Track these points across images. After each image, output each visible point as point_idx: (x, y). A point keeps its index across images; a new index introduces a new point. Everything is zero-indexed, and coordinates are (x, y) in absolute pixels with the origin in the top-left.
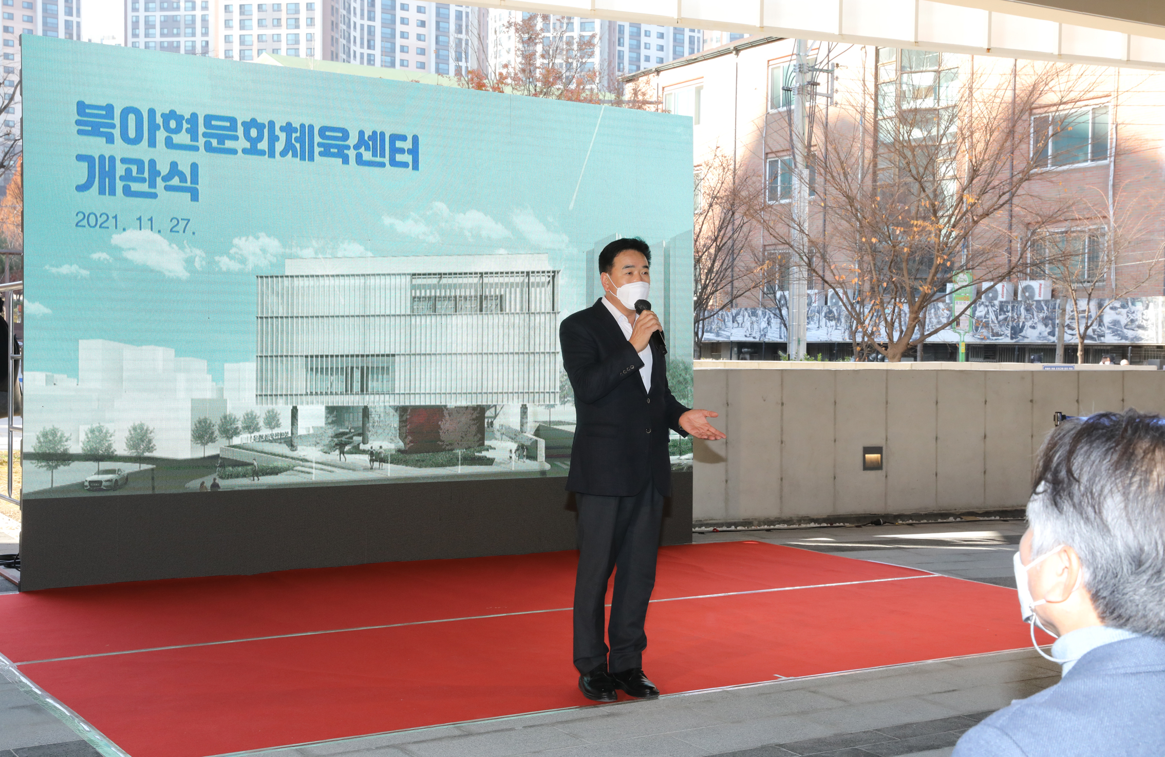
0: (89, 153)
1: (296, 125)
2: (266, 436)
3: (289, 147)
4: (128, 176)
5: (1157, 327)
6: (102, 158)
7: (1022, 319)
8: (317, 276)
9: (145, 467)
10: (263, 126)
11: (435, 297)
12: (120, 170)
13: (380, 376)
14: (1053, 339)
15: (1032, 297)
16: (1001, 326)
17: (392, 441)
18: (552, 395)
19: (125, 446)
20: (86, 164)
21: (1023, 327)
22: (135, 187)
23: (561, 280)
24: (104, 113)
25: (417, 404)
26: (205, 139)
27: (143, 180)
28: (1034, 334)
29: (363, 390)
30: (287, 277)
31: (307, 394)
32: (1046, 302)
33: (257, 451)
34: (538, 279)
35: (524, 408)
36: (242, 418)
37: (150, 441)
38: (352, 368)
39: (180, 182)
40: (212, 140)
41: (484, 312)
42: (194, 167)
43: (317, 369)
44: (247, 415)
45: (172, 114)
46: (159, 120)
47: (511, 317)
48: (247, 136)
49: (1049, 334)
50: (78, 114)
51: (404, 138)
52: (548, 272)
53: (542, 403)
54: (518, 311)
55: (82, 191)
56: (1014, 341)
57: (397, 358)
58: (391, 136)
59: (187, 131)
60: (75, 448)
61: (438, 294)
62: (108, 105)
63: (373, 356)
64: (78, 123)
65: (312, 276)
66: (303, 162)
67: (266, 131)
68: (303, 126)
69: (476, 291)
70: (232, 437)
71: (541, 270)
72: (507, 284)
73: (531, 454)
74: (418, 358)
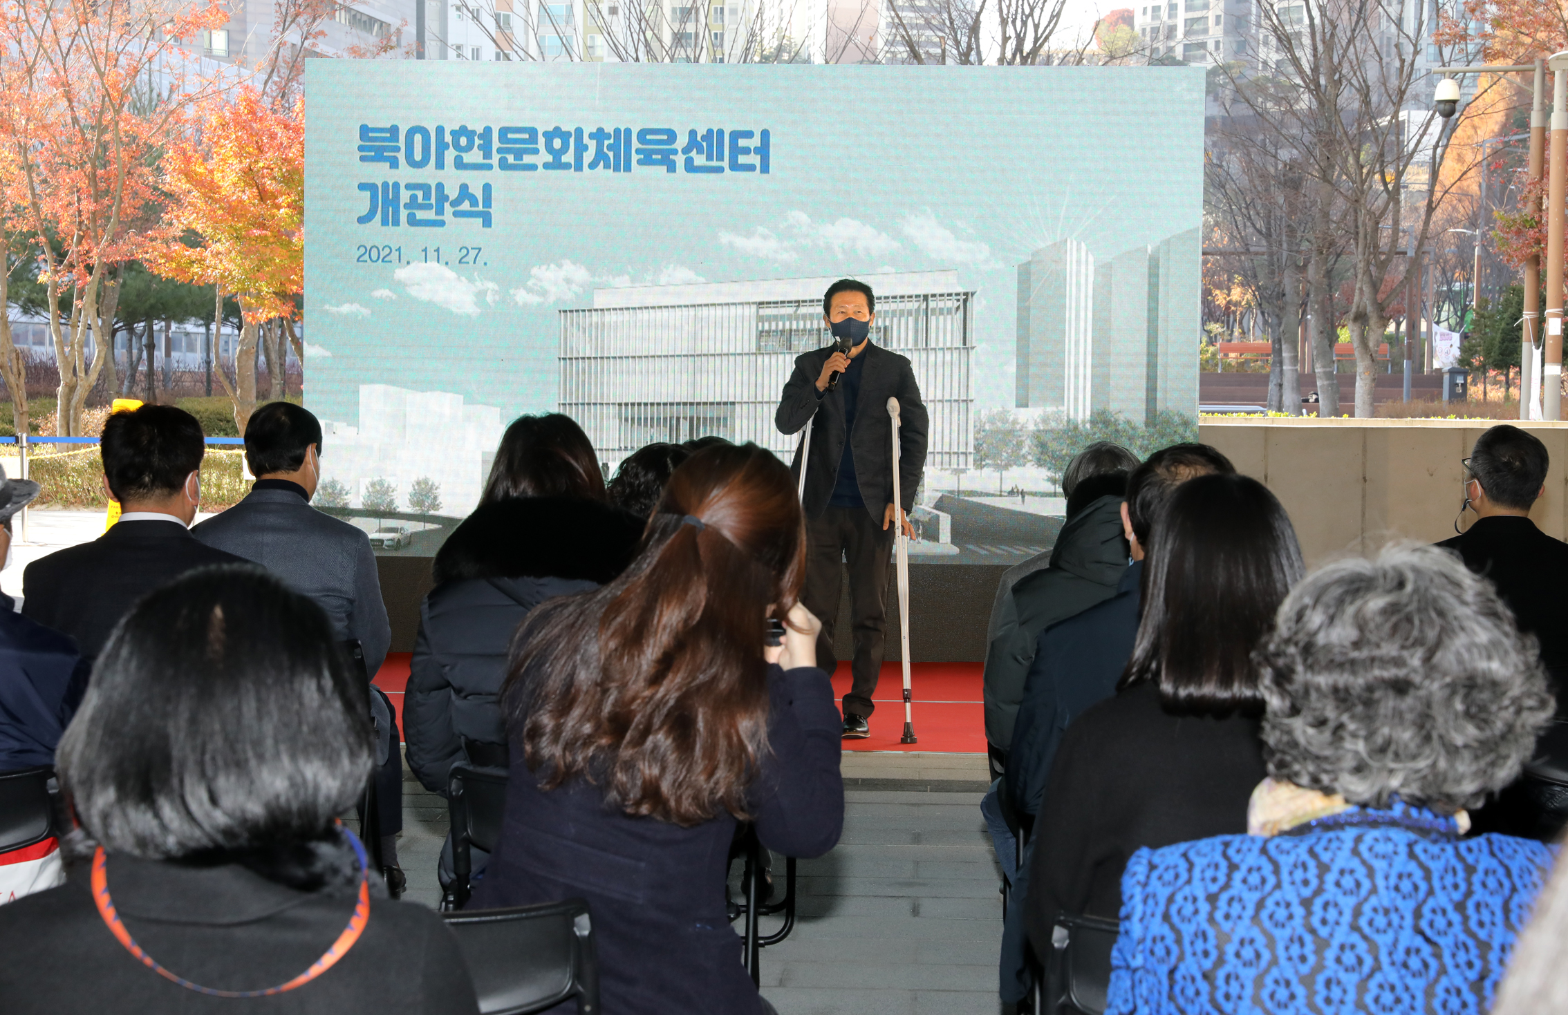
0: (371, 181)
1: (609, 129)
3: (600, 157)
4: (413, 204)
6: (385, 185)
8: (635, 308)
9: (430, 526)
10: (569, 134)
11: (791, 330)
12: (405, 196)
18: (962, 458)
19: (408, 503)
20: (368, 194)
22: (420, 215)
23: (976, 306)
24: (388, 135)
26: (500, 156)
27: (429, 207)
30: (596, 310)
31: (620, 449)
34: (941, 304)
37: (435, 498)
38: (678, 419)
39: (471, 206)
40: (507, 156)
42: (487, 188)
43: (633, 419)
45: (463, 131)
46: (448, 138)
48: (549, 147)
50: (361, 139)
51: (749, 134)
52: (958, 294)
54: (910, 346)
55: (364, 223)
57: (738, 407)
58: (731, 133)
59: (480, 147)
60: (356, 502)
61: (794, 327)
62: (392, 126)
63: (705, 404)
65: (628, 309)
66: (617, 174)
67: (572, 140)
68: (617, 131)
71: (945, 291)
72: (894, 312)
73: (931, 533)
74: (766, 406)
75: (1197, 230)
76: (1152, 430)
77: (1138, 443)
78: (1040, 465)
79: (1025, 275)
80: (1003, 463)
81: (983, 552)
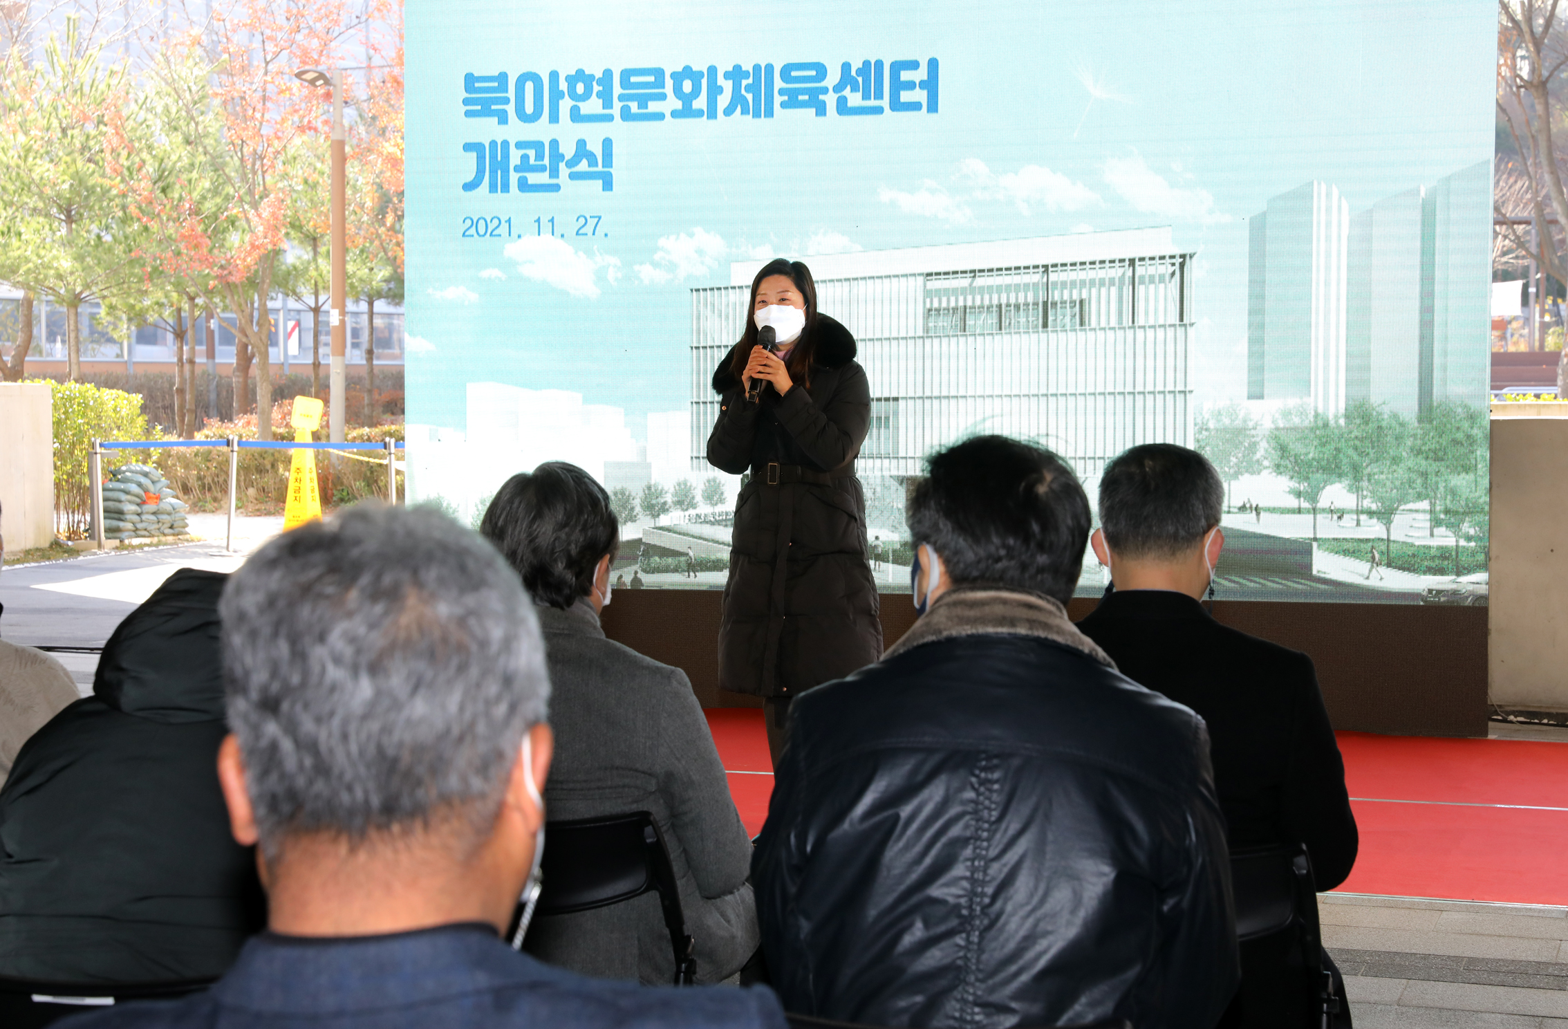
1: (747, 67)
2: (706, 515)
3: (737, 100)
4: (524, 166)
6: (493, 144)
10: (701, 74)
11: (965, 307)
12: (515, 157)
17: (894, 528)
20: (474, 154)
22: (533, 178)
23: (1195, 270)
24: (496, 84)
26: (621, 104)
27: (542, 169)
30: (734, 288)
33: (693, 536)
34: (1151, 270)
36: (672, 490)
39: (589, 166)
40: (630, 104)
41: (1050, 329)
42: (607, 144)
44: (679, 484)
45: (580, 76)
46: (563, 86)
47: (1101, 334)
48: (678, 91)
50: (466, 90)
51: (914, 65)
52: (1172, 257)
54: (1113, 323)
55: (470, 190)
57: (902, 403)
58: (892, 65)
59: (599, 95)
61: (969, 303)
62: (500, 74)
66: (757, 120)
67: (704, 82)
69: (1036, 295)
70: (659, 515)
71: (1157, 254)
72: (1092, 282)
74: (936, 402)
75: (1488, 162)
76: (1428, 426)
77: (1409, 443)
78: (1281, 473)
79: (1258, 228)
80: (1232, 471)
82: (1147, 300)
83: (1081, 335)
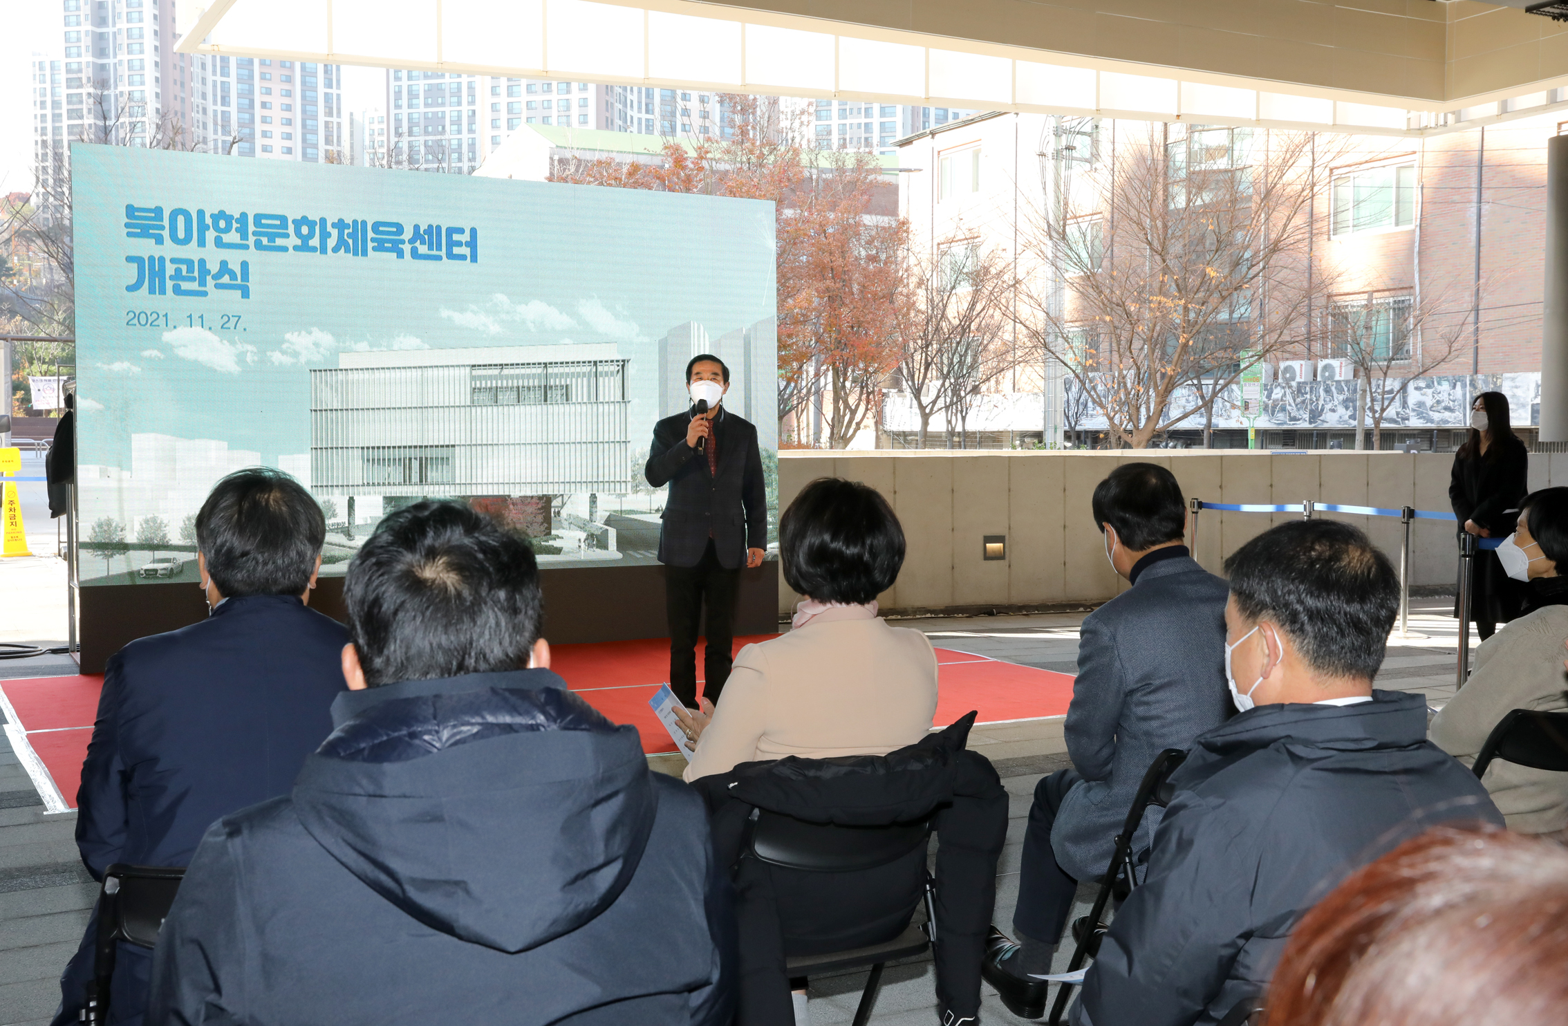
0: (138, 255)
1: (349, 221)
3: (341, 243)
4: (177, 275)
5: (1465, 408)
6: (151, 258)
7: (1321, 402)
8: (373, 369)
10: (315, 223)
11: (497, 387)
12: (170, 269)
13: (440, 467)
14: (1354, 423)
15: (1331, 377)
16: (1298, 410)
18: (623, 485)
19: (180, 537)
20: (135, 266)
21: (1322, 410)
22: (185, 286)
23: (631, 369)
24: (153, 215)
25: (480, 494)
26: (255, 238)
27: (193, 279)
28: (1335, 418)
29: (422, 480)
30: (341, 370)
31: (363, 485)
32: (1347, 382)
34: (606, 369)
35: (593, 499)
38: (410, 459)
39: (231, 279)
40: (262, 238)
41: (548, 402)
42: (245, 265)
43: (373, 460)
45: (222, 215)
46: (208, 221)
47: (578, 407)
48: (298, 233)
49: (1350, 417)
50: (128, 217)
51: (461, 231)
52: (618, 361)
53: (612, 492)
54: (585, 400)
55: (132, 291)
56: (1313, 425)
57: (457, 448)
58: (447, 229)
59: (237, 230)
60: (131, 538)
61: (499, 385)
62: (157, 207)
63: (431, 446)
64: (127, 225)
65: (367, 369)
66: (356, 258)
67: (317, 228)
68: (355, 222)
69: (540, 380)
71: (609, 359)
72: (573, 374)
73: (601, 543)
74: (479, 448)
79: (663, 347)
81: (639, 556)
82: (604, 386)
83: (567, 407)
